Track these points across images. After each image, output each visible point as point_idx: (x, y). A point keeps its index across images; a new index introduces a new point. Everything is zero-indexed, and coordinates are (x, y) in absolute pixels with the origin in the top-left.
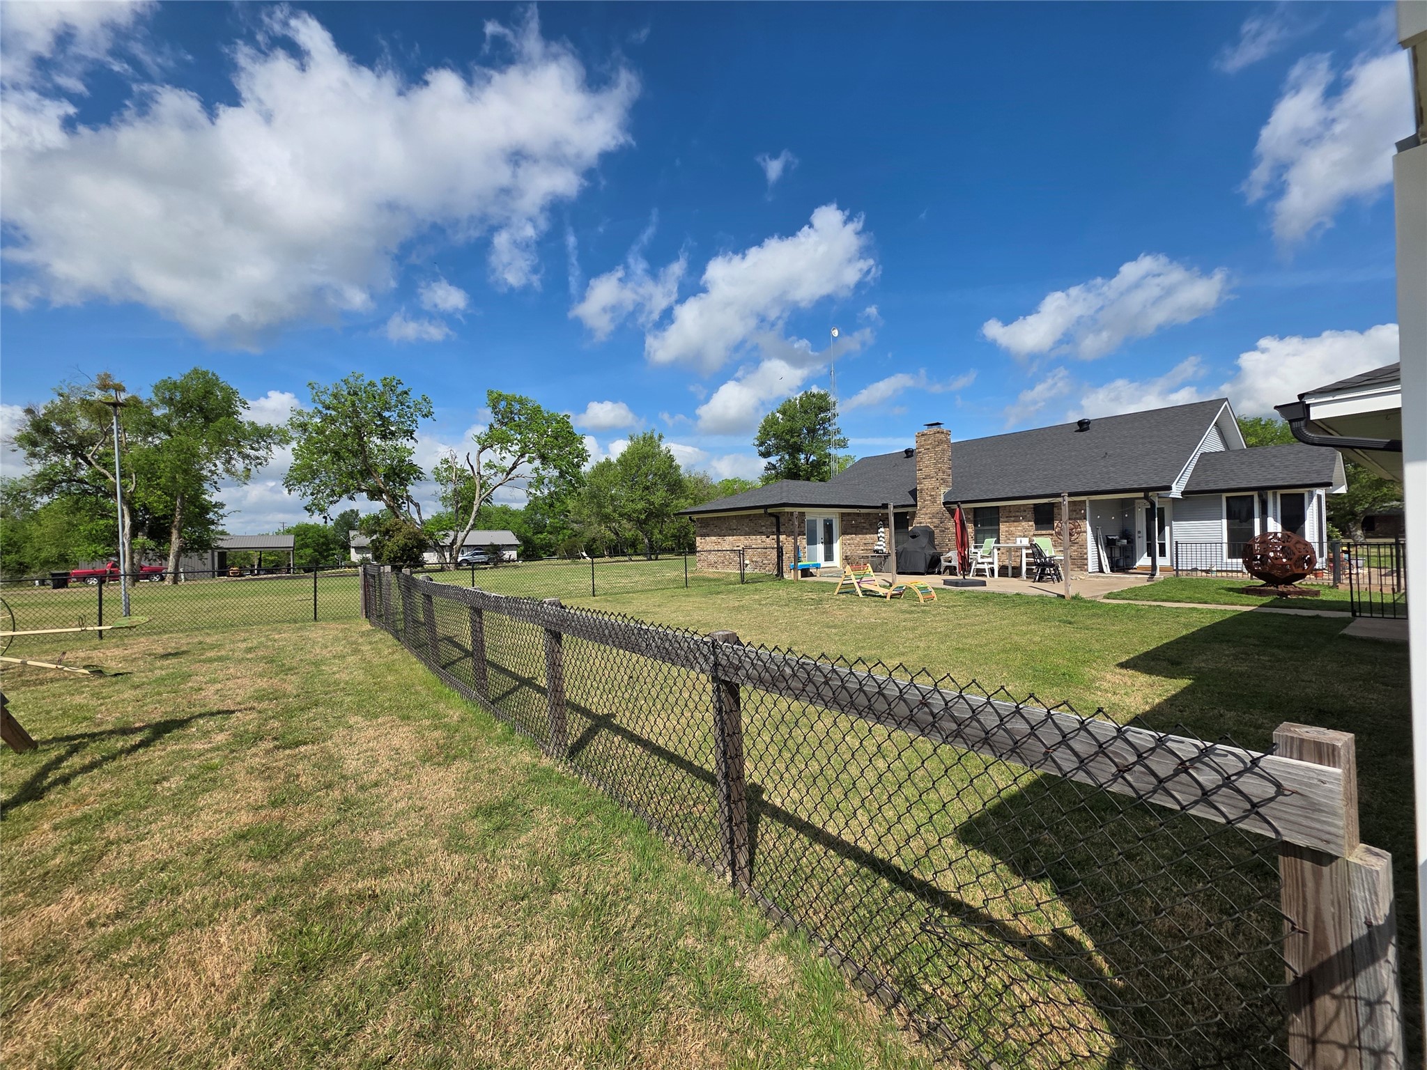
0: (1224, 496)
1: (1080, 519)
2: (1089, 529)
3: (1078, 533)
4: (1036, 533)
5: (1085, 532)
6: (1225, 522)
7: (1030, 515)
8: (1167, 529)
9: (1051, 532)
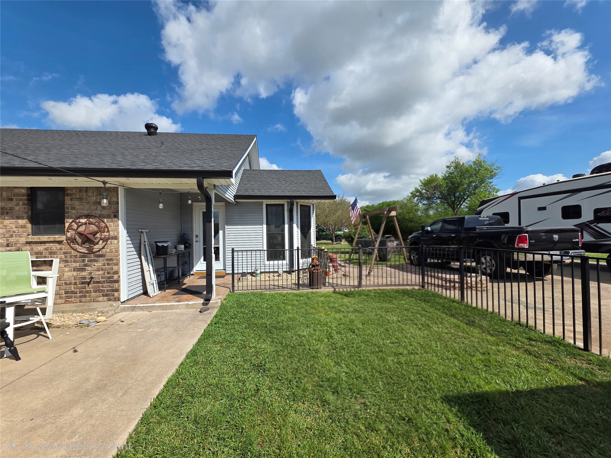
0: (266, 202)
1: (108, 217)
2: (123, 233)
3: (105, 240)
4: (31, 238)
5: (116, 238)
6: (265, 226)
7: (21, 207)
8: (221, 232)
9: (58, 237)
